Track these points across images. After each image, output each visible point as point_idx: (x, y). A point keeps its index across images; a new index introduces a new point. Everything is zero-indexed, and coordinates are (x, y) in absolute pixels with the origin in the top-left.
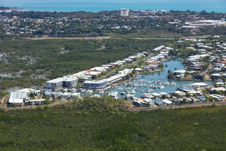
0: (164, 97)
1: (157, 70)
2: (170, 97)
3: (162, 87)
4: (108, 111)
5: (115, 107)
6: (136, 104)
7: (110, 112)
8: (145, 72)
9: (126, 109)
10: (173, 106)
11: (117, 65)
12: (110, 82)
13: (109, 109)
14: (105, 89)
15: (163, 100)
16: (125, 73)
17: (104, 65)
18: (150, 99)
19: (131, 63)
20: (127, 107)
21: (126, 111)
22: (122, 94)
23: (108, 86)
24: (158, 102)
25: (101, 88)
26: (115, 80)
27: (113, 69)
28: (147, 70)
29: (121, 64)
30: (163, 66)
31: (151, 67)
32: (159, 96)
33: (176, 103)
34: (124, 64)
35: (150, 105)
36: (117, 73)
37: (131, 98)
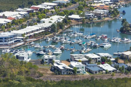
0: (104, 60)
1: (107, 19)
2: (114, 61)
3: (108, 45)
4: (7, 80)
5: (20, 73)
6: (56, 70)
7: (10, 81)
8: (86, 21)
9: (37, 77)
10: (115, 74)
11: (41, 10)
12: (23, 35)
13: (9, 77)
14: (14, 46)
15: (101, 66)
16: (50, 22)
17: (19, 9)
18: (80, 63)
19: (66, 6)
20: (41, 75)
21: (37, 81)
22: (39, 55)
23: (19, 41)
24: (92, 69)
25: (7, 45)
26: (32, 32)
27: (33, 15)
28: (89, 18)
29: (49, 7)
30: (118, 13)
31: (96, 14)
32: (96, 59)
33: (121, 70)
34: (54, 7)
35: (79, 72)
36: (39, 22)
37: (51, 61)
